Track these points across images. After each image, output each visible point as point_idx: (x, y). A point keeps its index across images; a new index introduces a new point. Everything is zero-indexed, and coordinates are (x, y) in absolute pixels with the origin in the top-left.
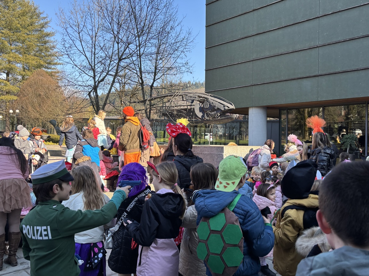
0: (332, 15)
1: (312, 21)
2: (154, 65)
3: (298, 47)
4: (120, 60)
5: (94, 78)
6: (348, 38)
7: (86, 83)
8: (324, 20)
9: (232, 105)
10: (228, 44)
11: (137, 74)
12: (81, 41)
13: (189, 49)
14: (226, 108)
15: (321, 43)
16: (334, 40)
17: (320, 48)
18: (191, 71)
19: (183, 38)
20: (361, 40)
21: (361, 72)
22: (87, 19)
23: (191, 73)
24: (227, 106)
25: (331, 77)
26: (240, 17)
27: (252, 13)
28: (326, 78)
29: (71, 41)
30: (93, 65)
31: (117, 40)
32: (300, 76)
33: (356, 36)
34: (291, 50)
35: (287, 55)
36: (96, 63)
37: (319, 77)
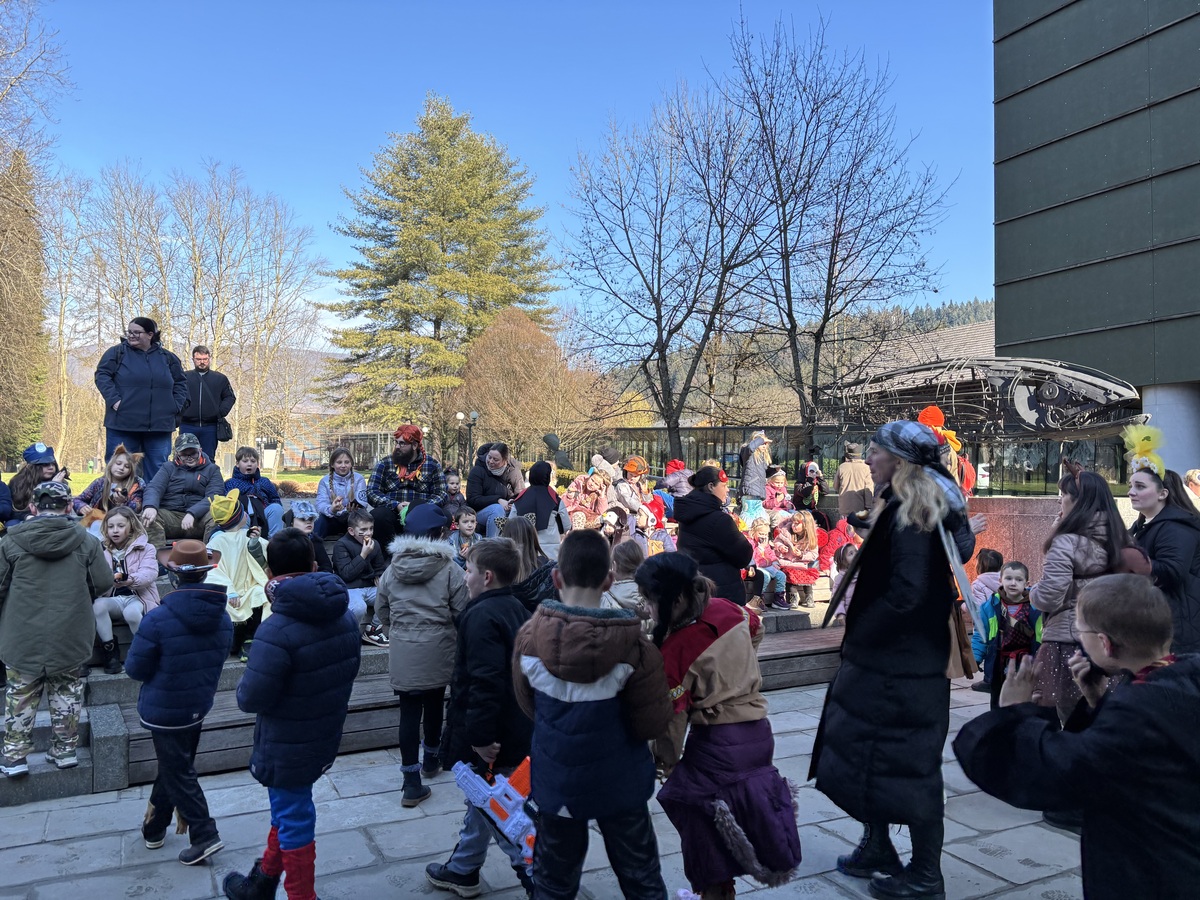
2: (826, 277)
4: (727, 268)
5: (658, 322)
7: (636, 336)
9: (1131, 390)
10: (1067, 208)
11: (777, 304)
12: (625, 229)
13: (925, 226)
14: (1114, 397)
18: (936, 285)
19: (910, 194)
22: (643, 171)
23: (936, 291)
24: (1115, 393)
26: (1105, 128)
27: (1147, 113)
29: (603, 233)
30: (656, 292)
31: (719, 218)
36: (662, 284)
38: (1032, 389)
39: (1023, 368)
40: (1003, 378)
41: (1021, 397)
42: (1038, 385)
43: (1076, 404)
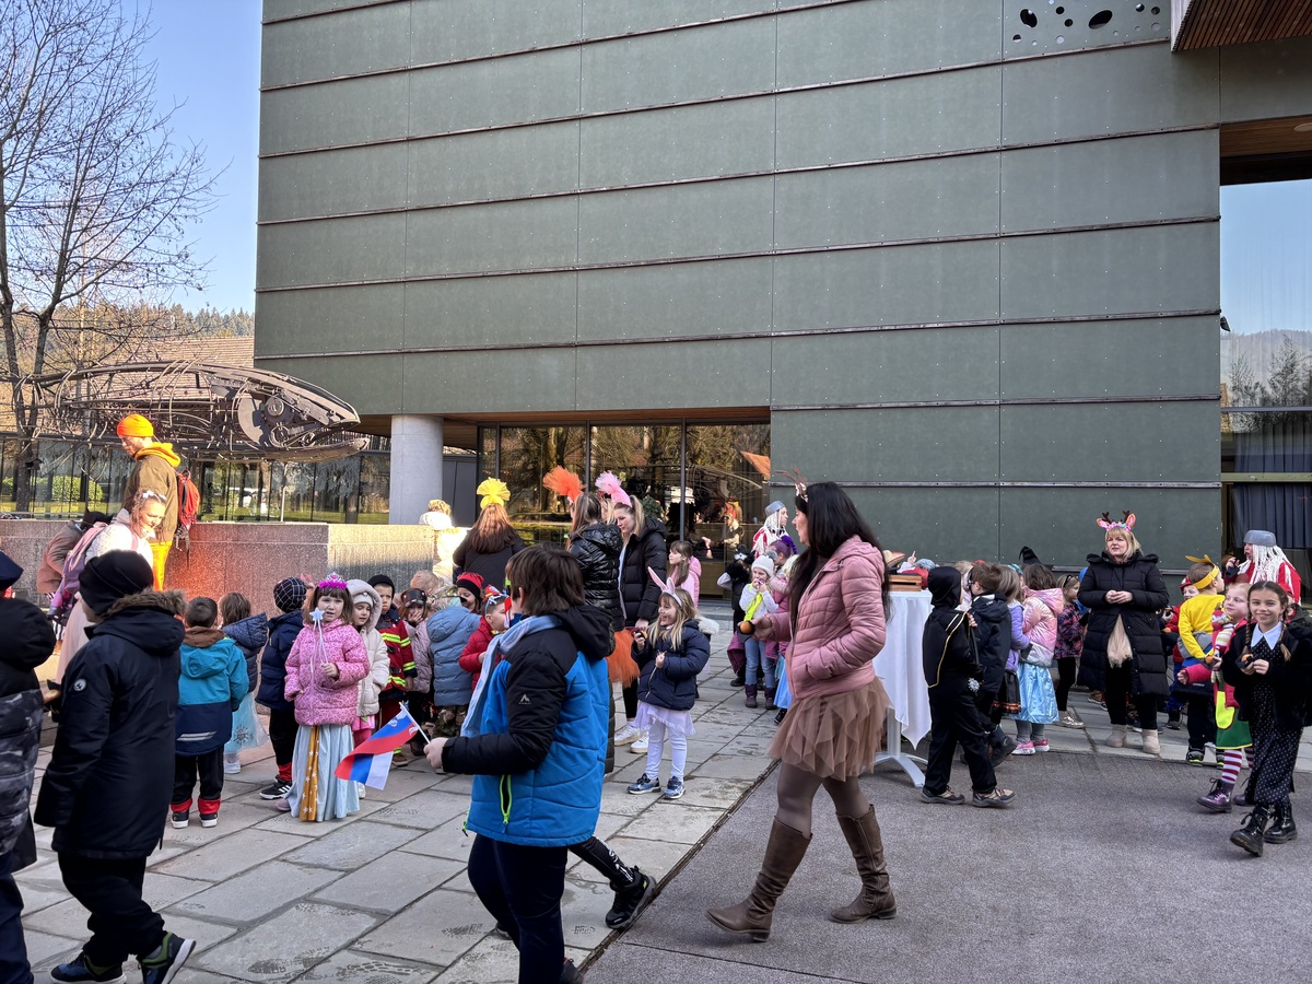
0: (609, 193)
1: (560, 201)
2: (58, 246)
3: (528, 264)
6: (643, 259)
8: (590, 205)
9: (353, 413)
10: (330, 222)
13: (191, 212)
14: (336, 419)
15: (582, 262)
16: (614, 260)
17: (581, 274)
18: (200, 282)
19: (173, 170)
20: (672, 268)
21: (670, 346)
23: (200, 289)
24: (337, 414)
25: (607, 351)
26: (369, 149)
27: (404, 146)
28: (594, 352)
32: (531, 341)
33: (661, 257)
34: (509, 269)
35: (499, 278)
37: (579, 350)
38: (258, 402)
39: (249, 379)
40: (228, 388)
41: (246, 410)
42: (265, 398)
43: (303, 423)
